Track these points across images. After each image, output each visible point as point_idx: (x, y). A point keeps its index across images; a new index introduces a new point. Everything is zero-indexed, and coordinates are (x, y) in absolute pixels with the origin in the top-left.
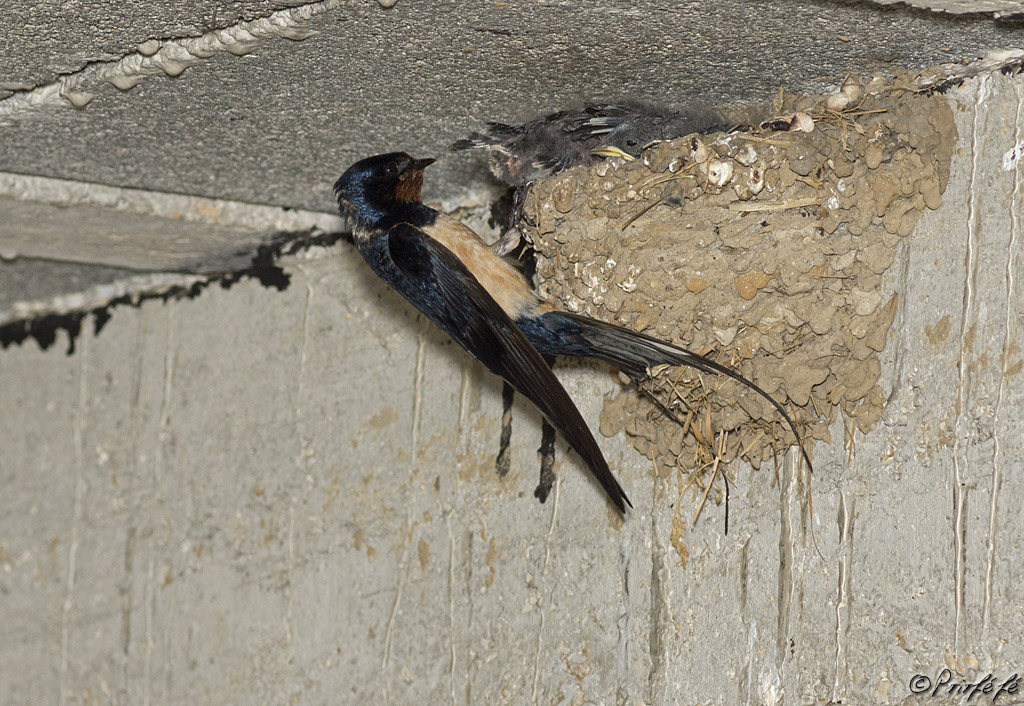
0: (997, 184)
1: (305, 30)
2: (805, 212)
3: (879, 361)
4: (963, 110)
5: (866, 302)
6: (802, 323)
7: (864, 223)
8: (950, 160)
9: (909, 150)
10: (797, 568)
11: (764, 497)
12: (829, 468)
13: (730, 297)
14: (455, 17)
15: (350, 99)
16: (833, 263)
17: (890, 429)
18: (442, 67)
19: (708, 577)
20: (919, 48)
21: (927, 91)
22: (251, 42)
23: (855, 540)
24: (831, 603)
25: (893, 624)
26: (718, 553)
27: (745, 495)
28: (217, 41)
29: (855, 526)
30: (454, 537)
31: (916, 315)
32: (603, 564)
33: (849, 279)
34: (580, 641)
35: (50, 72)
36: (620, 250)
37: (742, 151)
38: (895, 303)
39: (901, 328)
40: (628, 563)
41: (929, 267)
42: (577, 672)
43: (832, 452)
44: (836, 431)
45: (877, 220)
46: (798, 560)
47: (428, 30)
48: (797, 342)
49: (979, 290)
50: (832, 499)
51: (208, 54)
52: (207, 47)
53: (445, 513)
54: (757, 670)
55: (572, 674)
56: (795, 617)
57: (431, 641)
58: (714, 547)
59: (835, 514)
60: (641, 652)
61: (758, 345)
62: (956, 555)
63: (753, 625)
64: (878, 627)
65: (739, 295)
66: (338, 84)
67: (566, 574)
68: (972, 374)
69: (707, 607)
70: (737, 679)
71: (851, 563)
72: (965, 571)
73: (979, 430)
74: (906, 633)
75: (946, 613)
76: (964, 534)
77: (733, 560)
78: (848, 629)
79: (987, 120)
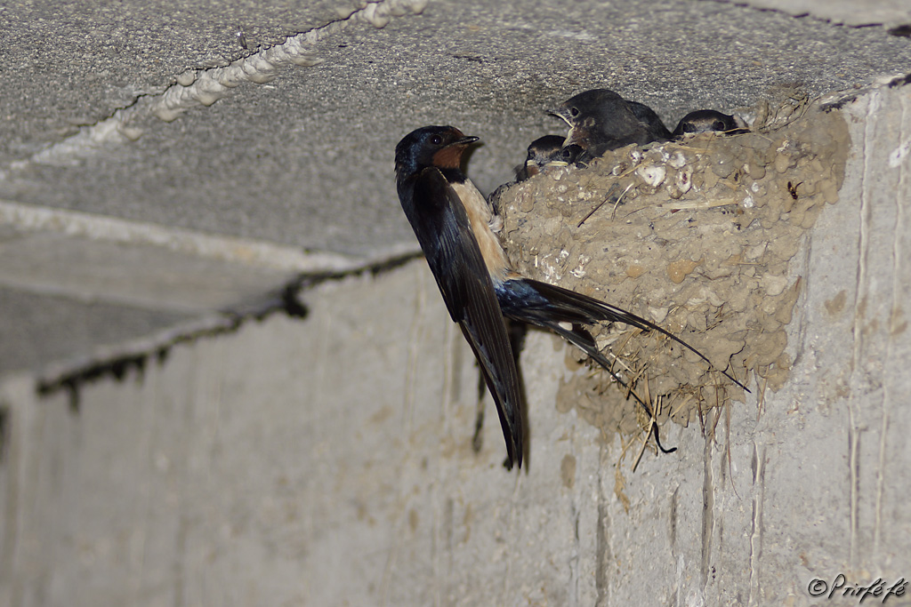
0: (885, 179)
1: (312, 58)
2: (725, 210)
3: (786, 333)
4: (856, 122)
5: (775, 284)
6: (722, 303)
7: (774, 218)
8: (845, 163)
9: (811, 158)
10: (718, 508)
11: (690, 452)
12: (744, 424)
13: (664, 283)
14: (435, 42)
15: (353, 133)
16: (748, 253)
17: (795, 387)
18: (427, 98)
19: (644, 521)
20: (820, 74)
21: (826, 109)
22: (269, 71)
23: (766, 481)
24: (746, 535)
25: (798, 548)
26: (652, 501)
28: (242, 72)
29: (766, 470)
30: (437, 504)
31: (817, 291)
32: (558, 517)
33: (762, 267)
34: (539, 581)
35: (107, 106)
36: (572, 242)
37: (673, 157)
38: (799, 285)
39: (804, 303)
40: (579, 514)
41: (827, 253)
43: (747, 411)
45: (785, 216)
46: (718, 501)
47: (415, 56)
48: (718, 320)
49: (870, 266)
50: (747, 449)
51: (234, 84)
52: (233, 78)
53: (430, 487)
54: (684, 594)
56: (716, 549)
57: (419, 590)
58: (649, 496)
59: (749, 461)
60: (588, 587)
61: (685, 322)
62: (851, 487)
63: (681, 558)
64: (785, 551)
65: (670, 280)
66: (343, 117)
67: (528, 528)
68: (864, 336)
69: (643, 546)
70: (668, 603)
71: (763, 500)
72: (859, 499)
73: (870, 382)
74: (809, 555)
75: (843, 535)
76: (858, 468)
77: (665, 505)
78: (760, 555)
79: (876, 128)
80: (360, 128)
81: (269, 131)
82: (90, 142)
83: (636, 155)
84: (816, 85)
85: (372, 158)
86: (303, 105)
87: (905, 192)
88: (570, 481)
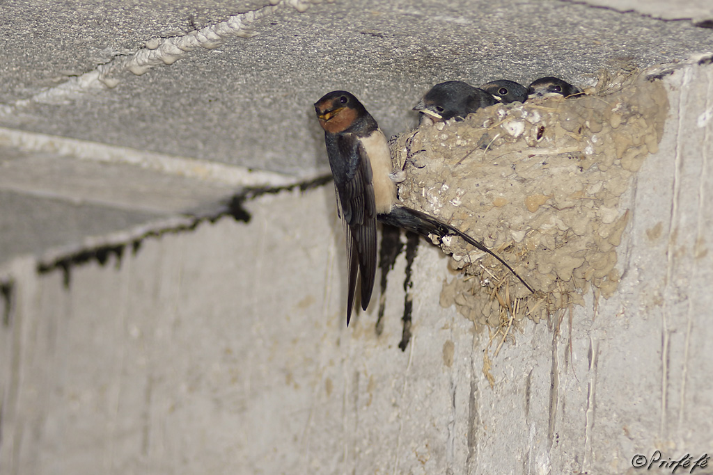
0: (694, 136)
1: (251, 32)
2: (571, 156)
3: (616, 253)
4: (674, 90)
5: (609, 215)
6: (567, 228)
7: (609, 164)
8: (664, 122)
9: (638, 117)
10: (562, 388)
11: (542, 343)
12: (583, 323)
13: (522, 212)
14: (346, 22)
15: (284, 86)
16: (588, 190)
17: (622, 296)
18: (341, 62)
19: (505, 396)
20: (647, 51)
21: (651, 79)
22: (217, 40)
23: (598, 368)
24: (582, 410)
25: (621, 422)
26: (512, 380)
27: (530, 342)
28: (196, 40)
29: (599, 360)
30: (348, 375)
31: (641, 222)
32: (440, 389)
33: (599, 201)
34: (424, 439)
35: (91, 62)
36: (451, 179)
37: (530, 115)
38: (627, 216)
39: (631, 230)
40: (456, 388)
41: (649, 191)
42: (422, 459)
43: (586, 312)
44: (588, 298)
45: (617, 162)
46: (562, 382)
47: (330, 32)
48: (564, 241)
49: (681, 204)
50: (585, 343)
51: (189, 49)
52: (189, 45)
53: (343, 361)
54: (535, 454)
55: (419, 460)
56: (560, 419)
57: (332, 442)
58: (510, 376)
59: (586, 352)
60: (462, 445)
61: (539, 242)
62: (662, 375)
63: (533, 425)
64: (612, 424)
65: (527, 209)
66: (275, 74)
67: (416, 397)
68: (676, 258)
69: (504, 415)
70: (522, 460)
71: (596, 383)
72: (668, 385)
73: (679, 295)
74: (630, 427)
75: (656, 413)
76: (668, 361)
77: (521, 384)
78: (593, 426)
79: (688, 96)
80: (289, 82)
81: (218, 83)
82: (78, 88)
83: (502, 112)
84: (644, 59)
85: (299, 104)
86: (244, 65)
87: (709, 147)
88: (449, 361)
